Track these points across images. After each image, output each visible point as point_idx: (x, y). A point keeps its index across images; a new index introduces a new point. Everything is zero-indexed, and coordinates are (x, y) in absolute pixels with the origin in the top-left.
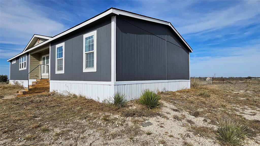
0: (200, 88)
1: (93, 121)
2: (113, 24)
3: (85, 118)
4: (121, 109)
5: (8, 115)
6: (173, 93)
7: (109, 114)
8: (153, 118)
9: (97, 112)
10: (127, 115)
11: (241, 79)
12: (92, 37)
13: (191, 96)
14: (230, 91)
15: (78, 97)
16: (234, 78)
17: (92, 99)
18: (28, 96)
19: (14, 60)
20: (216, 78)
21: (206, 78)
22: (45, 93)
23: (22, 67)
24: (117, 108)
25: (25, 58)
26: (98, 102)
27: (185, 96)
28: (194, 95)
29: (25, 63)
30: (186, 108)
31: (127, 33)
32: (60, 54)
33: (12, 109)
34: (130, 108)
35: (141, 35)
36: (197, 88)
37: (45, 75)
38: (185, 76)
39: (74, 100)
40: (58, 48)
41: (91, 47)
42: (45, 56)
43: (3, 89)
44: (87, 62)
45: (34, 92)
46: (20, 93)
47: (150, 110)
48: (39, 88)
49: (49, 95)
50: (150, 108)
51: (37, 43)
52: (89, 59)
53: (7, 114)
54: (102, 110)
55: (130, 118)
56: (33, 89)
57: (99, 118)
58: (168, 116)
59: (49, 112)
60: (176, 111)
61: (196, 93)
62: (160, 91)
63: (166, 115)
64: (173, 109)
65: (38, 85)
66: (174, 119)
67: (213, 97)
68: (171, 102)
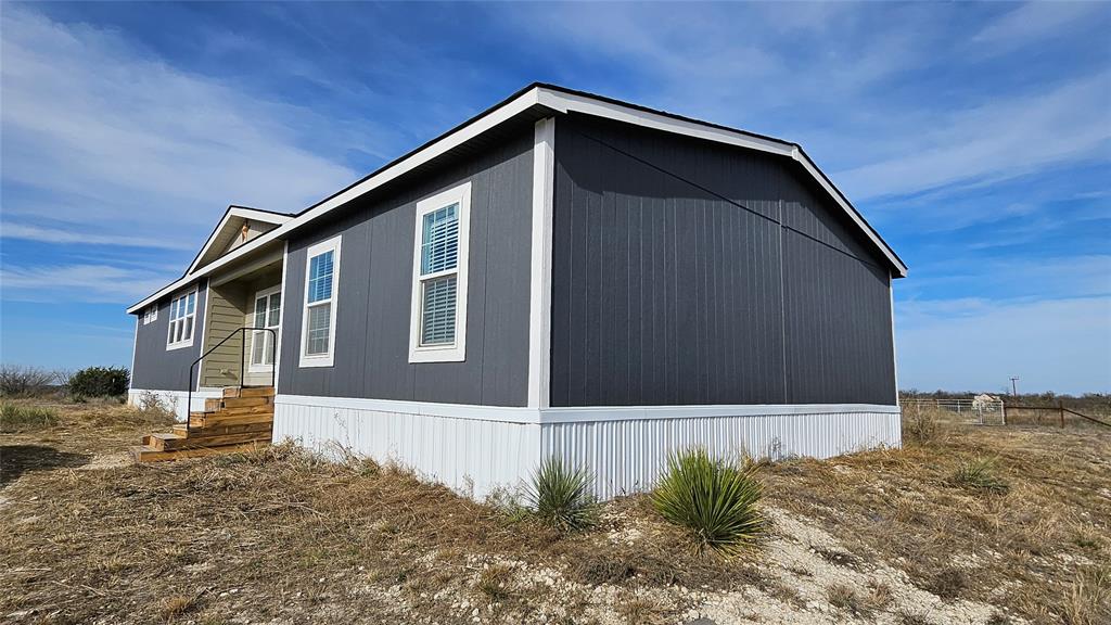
0: (950, 446)
1: (436, 597)
2: (543, 153)
3: (402, 579)
4: (570, 542)
5: (82, 544)
6: (821, 469)
7: (513, 564)
8: (727, 595)
9: (458, 550)
10: (597, 575)
12: (451, 209)
13: (908, 484)
14: (1106, 464)
15: (384, 472)
17: (441, 485)
18: (182, 458)
19: (150, 307)
20: (1018, 398)
21: (972, 396)
22: (250, 450)
23: (179, 339)
24: (549, 532)
25: (191, 301)
26: (468, 501)
27: (879, 486)
28: (923, 481)
29: (190, 319)
30: (894, 550)
31: (605, 193)
32: (321, 282)
33: (104, 515)
34: (613, 535)
35: (669, 200)
36: (933, 446)
37: (260, 372)
38: (872, 385)
39: (362, 487)
40: (314, 260)
41: (444, 252)
42: (267, 294)
43: (99, 425)
44: (425, 319)
45: (209, 441)
46: (152, 447)
47: (710, 551)
48: (230, 427)
49: (266, 460)
50: (712, 544)
51: (239, 241)
52: (434, 307)
53: (78, 541)
54: (482, 538)
55: (612, 590)
56: (206, 429)
57: (463, 582)
58: (803, 588)
59: (250, 537)
60: (840, 562)
61: (932, 472)
62: (757, 455)
63: (790, 581)
64: (825, 553)
65: (228, 415)
66: (833, 608)
67: (1022, 491)
68: (814, 514)
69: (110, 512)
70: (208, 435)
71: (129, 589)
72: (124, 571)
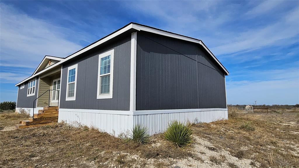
0: (240, 119)
1: (104, 164)
2: (133, 41)
3: (95, 159)
4: (142, 147)
6: (207, 126)
7: (126, 154)
8: (183, 160)
9: (110, 151)
10: (149, 156)
11: (288, 107)
12: (109, 57)
13: (230, 129)
14: (278, 122)
15: (90, 129)
16: (278, 105)
17: (106, 133)
18: (31, 127)
19: (22, 84)
20: (257, 106)
21: (245, 106)
22: (51, 124)
23: (31, 93)
24: (136, 144)
25: (34, 82)
26: (113, 137)
27: (222, 130)
28: (233, 128)
29: (34, 88)
30: (226, 146)
31: (150, 52)
32: (72, 77)
33: (7, 144)
34: (153, 145)
35: (167, 54)
36: (236, 119)
37: (54, 102)
38: (221, 103)
39: (84, 134)
40: (70, 71)
41: (107, 68)
42: (57, 80)
43: (6, 118)
44: (101, 87)
45: (39, 122)
46: (22, 124)
47: (179, 148)
48: (45, 118)
49: (56, 127)
50: (179, 146)
51: (48, 65)
52: (104, 84)
54: (117, 147)
55: (153, 160)
56: (38, 119)
57: (112, 159)
58: (203, 157)
59: (51, 149)
60: (213, 150)
61: (236, 125)
62: (192, 122)
63: (200, 155)
64: (209, 148)
65: (45, 114)
66: (211, 162)
67: (258, 130)
68: (206, 137)
69: (9, 143)
70: (39, 120)
71: (14, 165)
72: (13, 160)
